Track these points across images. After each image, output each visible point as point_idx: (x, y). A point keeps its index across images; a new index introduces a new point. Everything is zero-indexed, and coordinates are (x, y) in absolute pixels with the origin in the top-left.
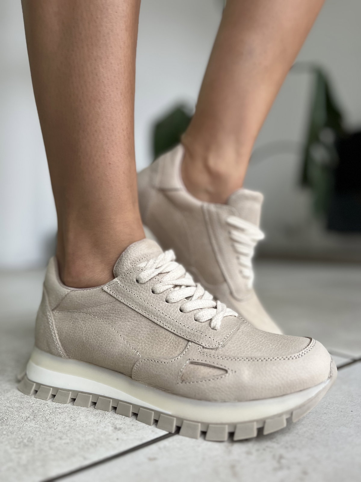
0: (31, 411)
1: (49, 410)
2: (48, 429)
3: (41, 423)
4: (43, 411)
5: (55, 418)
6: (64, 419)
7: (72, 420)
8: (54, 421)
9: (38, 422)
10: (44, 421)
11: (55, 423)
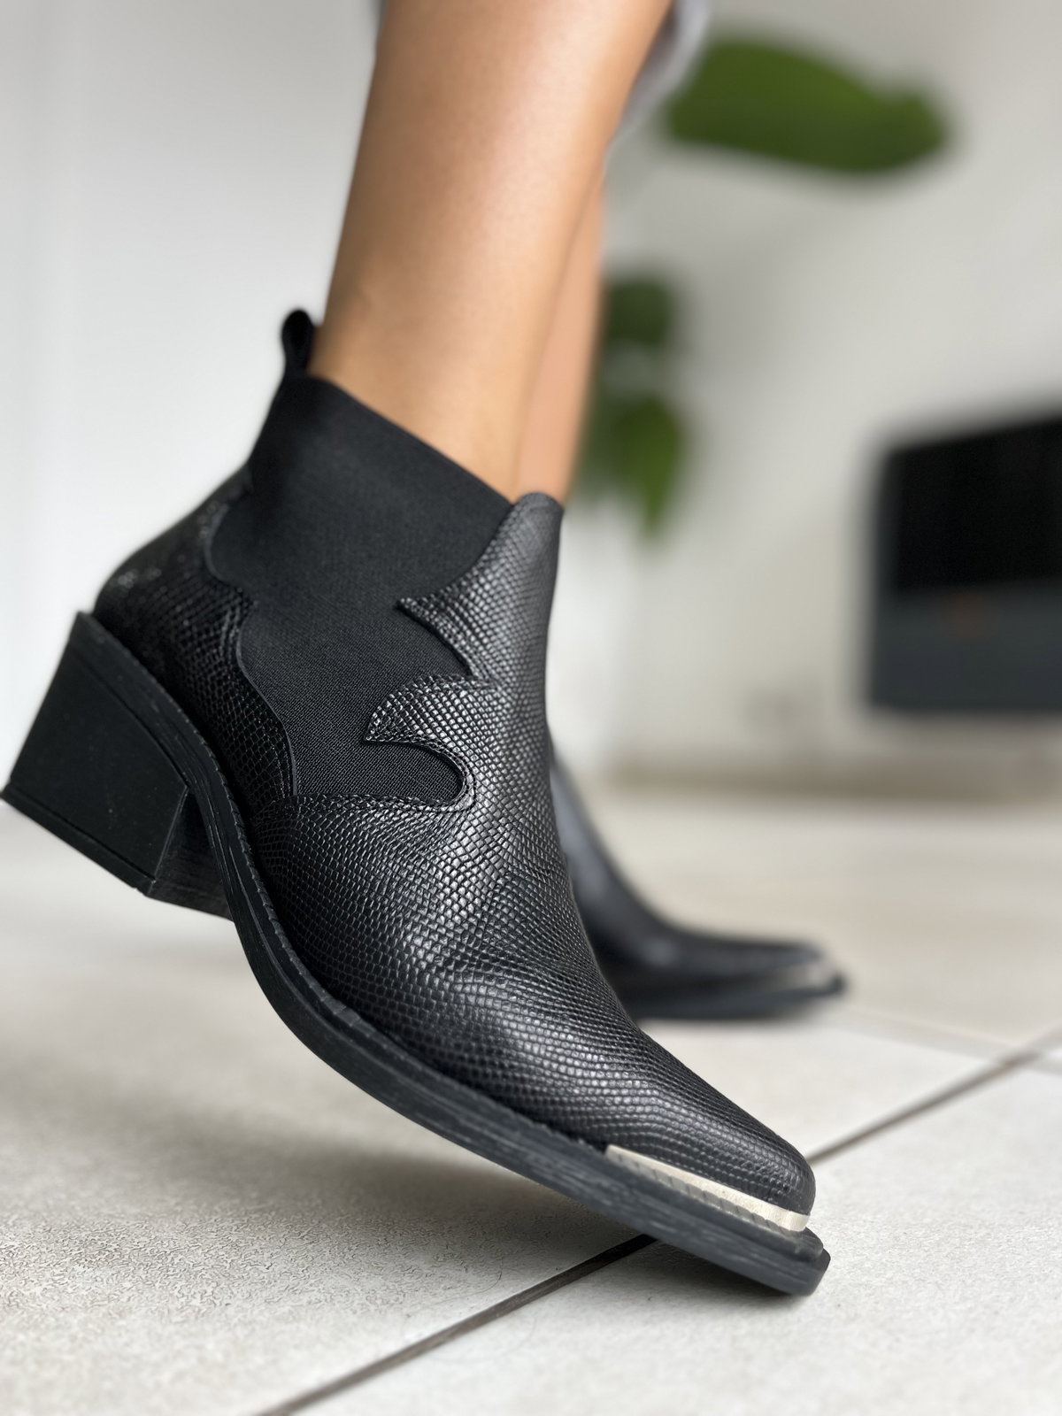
0: (180, 1223)
1: (231, 1219)
2: (249, 1268)
3: (221, 1253)
4: (212, 1221)
5: (255, 1238)
6: (283, 1240)
7: (306, 1242)
8: (256, 1247)
9: (211, 1252)
10: (228, 1248)
11: (259, 1251)
